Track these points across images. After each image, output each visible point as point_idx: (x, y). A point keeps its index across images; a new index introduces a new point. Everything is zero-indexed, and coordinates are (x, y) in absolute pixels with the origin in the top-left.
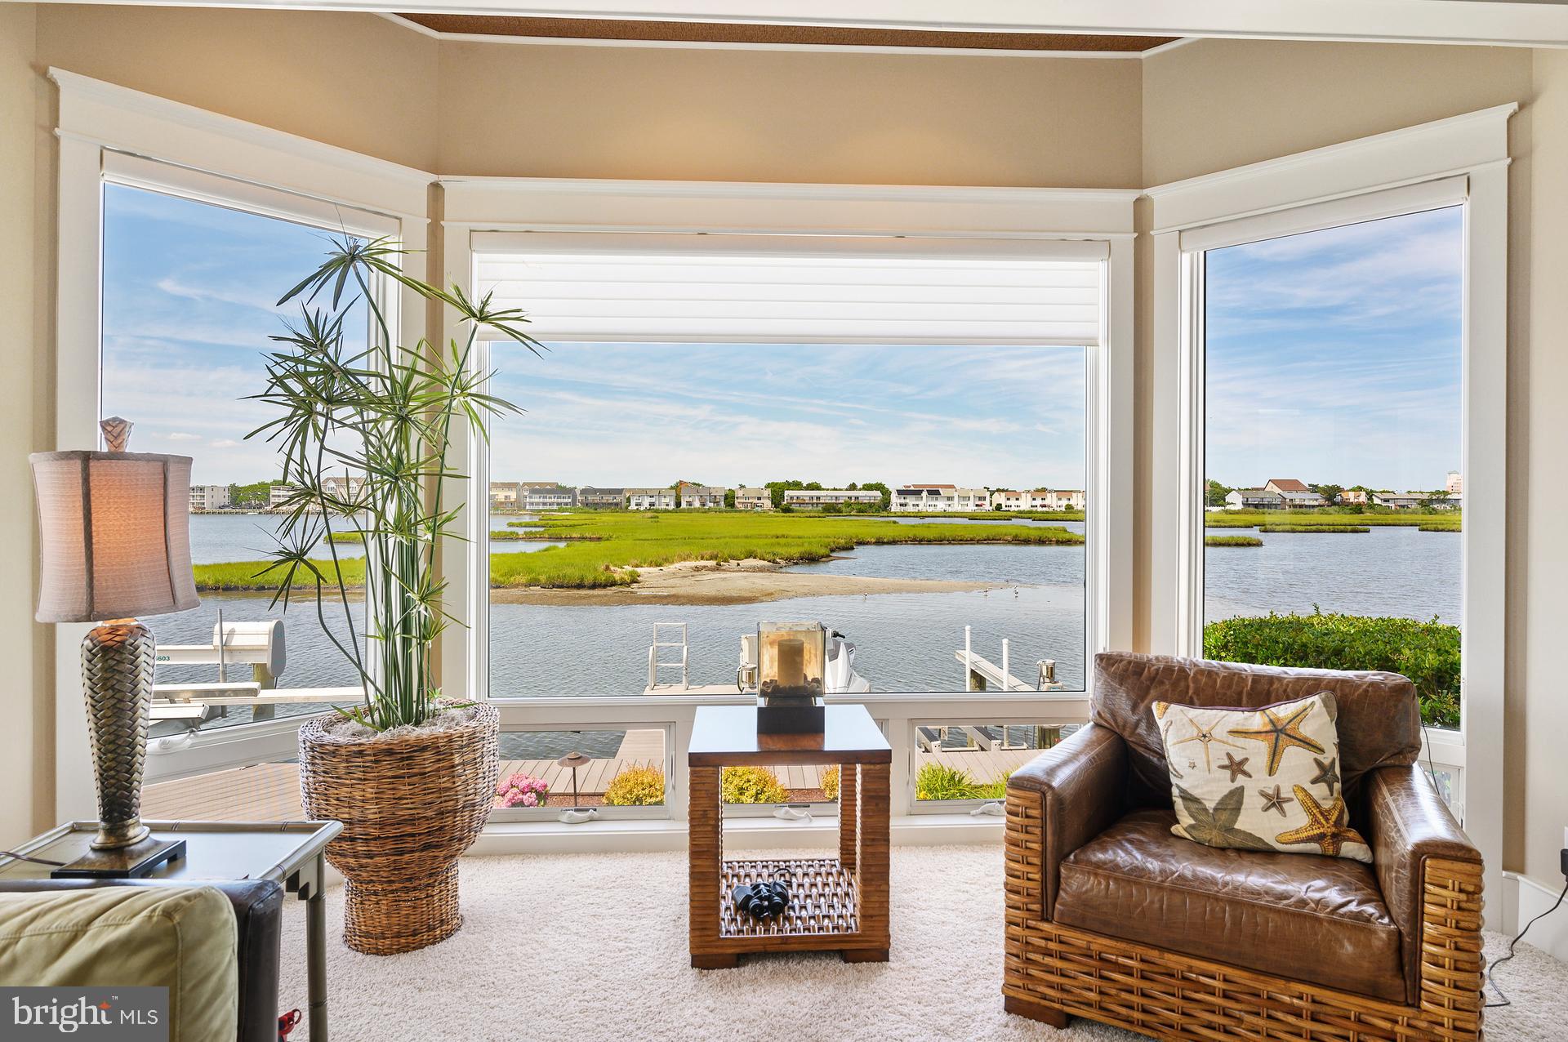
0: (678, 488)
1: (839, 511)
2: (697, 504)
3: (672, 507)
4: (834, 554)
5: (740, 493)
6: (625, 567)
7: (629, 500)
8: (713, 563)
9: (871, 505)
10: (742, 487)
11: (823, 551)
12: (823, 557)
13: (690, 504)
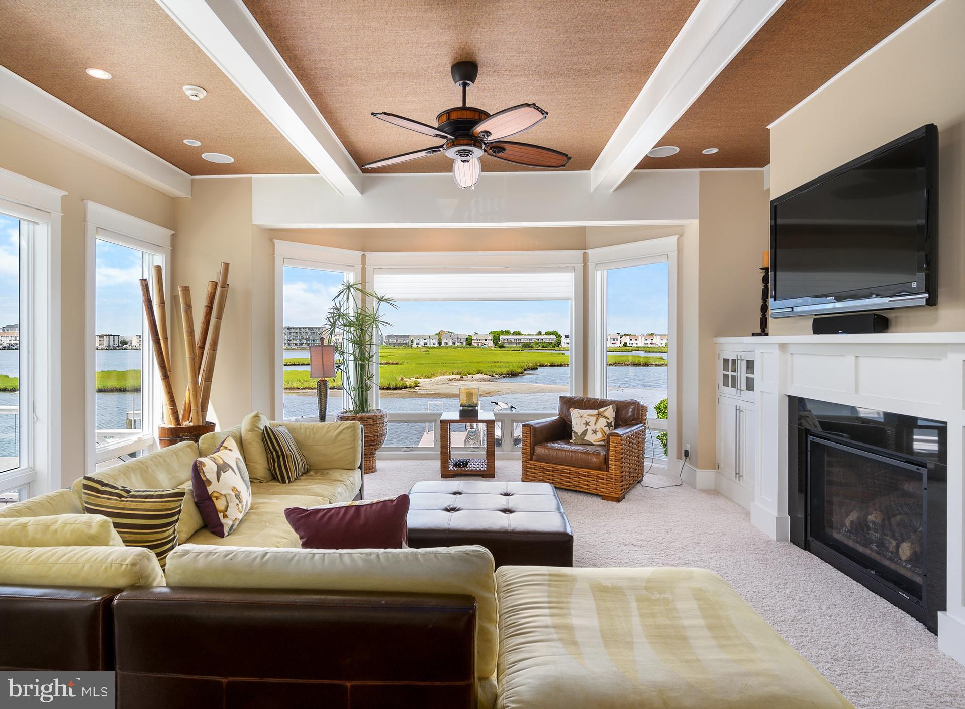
0: (439, 334)
1: (532, 347)
2: (450, 344)
3: (437, 345)
4: (526, 372)
5: (474, 337)
6: (412, 378)
7: (412, 342)
8: (459, 376)
9: (550, 344)
10: (476, 334)
11: (519, 370)
12: (520, 373)
13: (446, 344)
